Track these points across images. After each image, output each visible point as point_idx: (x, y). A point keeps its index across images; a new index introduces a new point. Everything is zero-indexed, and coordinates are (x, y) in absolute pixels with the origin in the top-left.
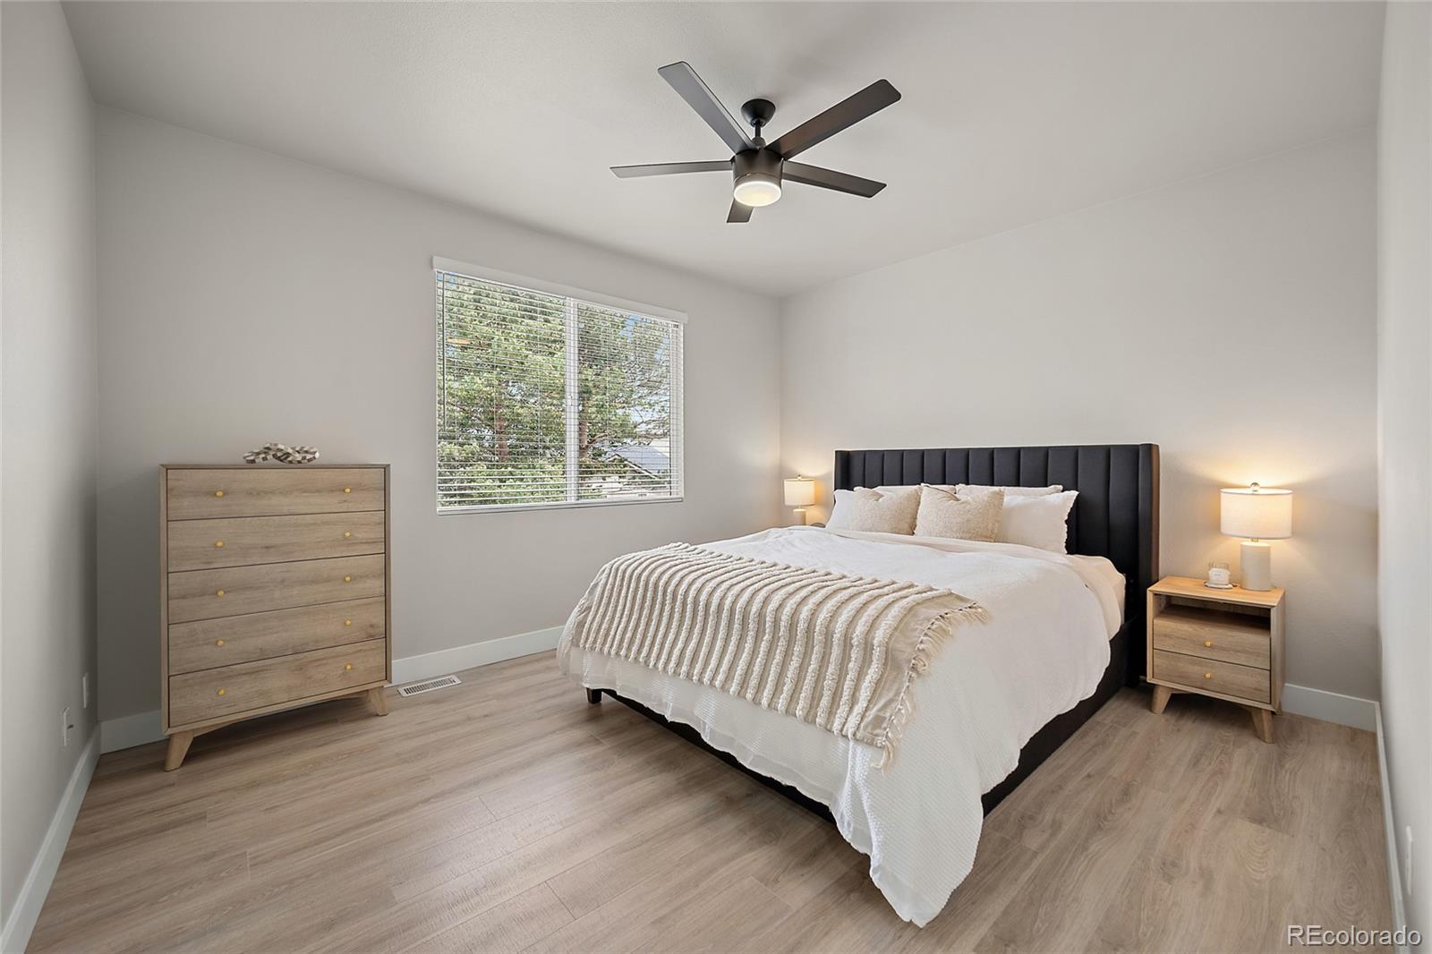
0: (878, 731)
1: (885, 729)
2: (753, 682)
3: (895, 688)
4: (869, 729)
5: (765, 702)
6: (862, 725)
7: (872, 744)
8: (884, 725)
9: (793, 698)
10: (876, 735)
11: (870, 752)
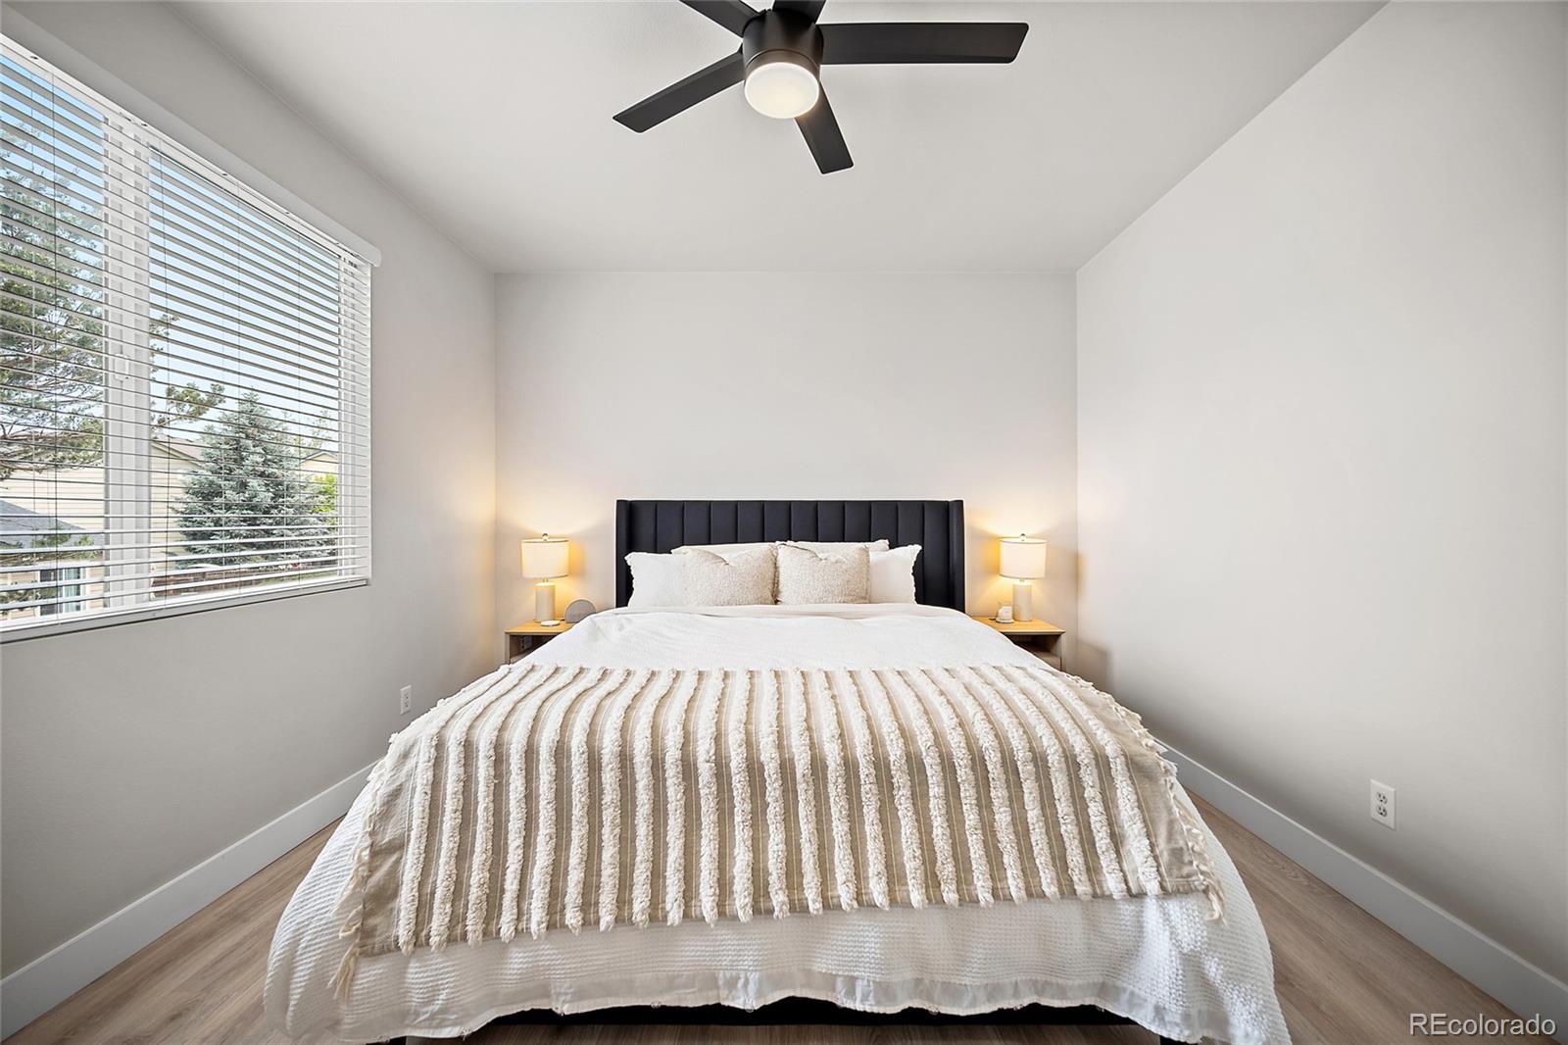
0: (1186, 870)
1: (1191, 863)
2: (946, 870)
3: (1161, 805)
4: (1175, 872)
5: (984, 895)
6: (1163, 869)
7: (1192, 891)
8: (1186, 859)
9: (1029, 871)
10: (1189, 876)
11: (1192, 903)
